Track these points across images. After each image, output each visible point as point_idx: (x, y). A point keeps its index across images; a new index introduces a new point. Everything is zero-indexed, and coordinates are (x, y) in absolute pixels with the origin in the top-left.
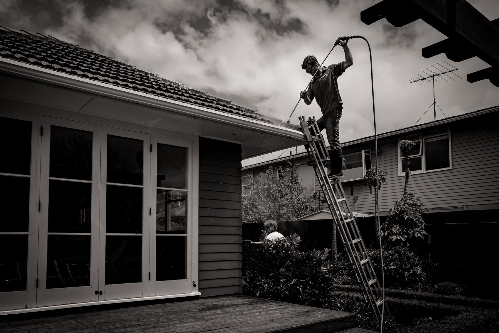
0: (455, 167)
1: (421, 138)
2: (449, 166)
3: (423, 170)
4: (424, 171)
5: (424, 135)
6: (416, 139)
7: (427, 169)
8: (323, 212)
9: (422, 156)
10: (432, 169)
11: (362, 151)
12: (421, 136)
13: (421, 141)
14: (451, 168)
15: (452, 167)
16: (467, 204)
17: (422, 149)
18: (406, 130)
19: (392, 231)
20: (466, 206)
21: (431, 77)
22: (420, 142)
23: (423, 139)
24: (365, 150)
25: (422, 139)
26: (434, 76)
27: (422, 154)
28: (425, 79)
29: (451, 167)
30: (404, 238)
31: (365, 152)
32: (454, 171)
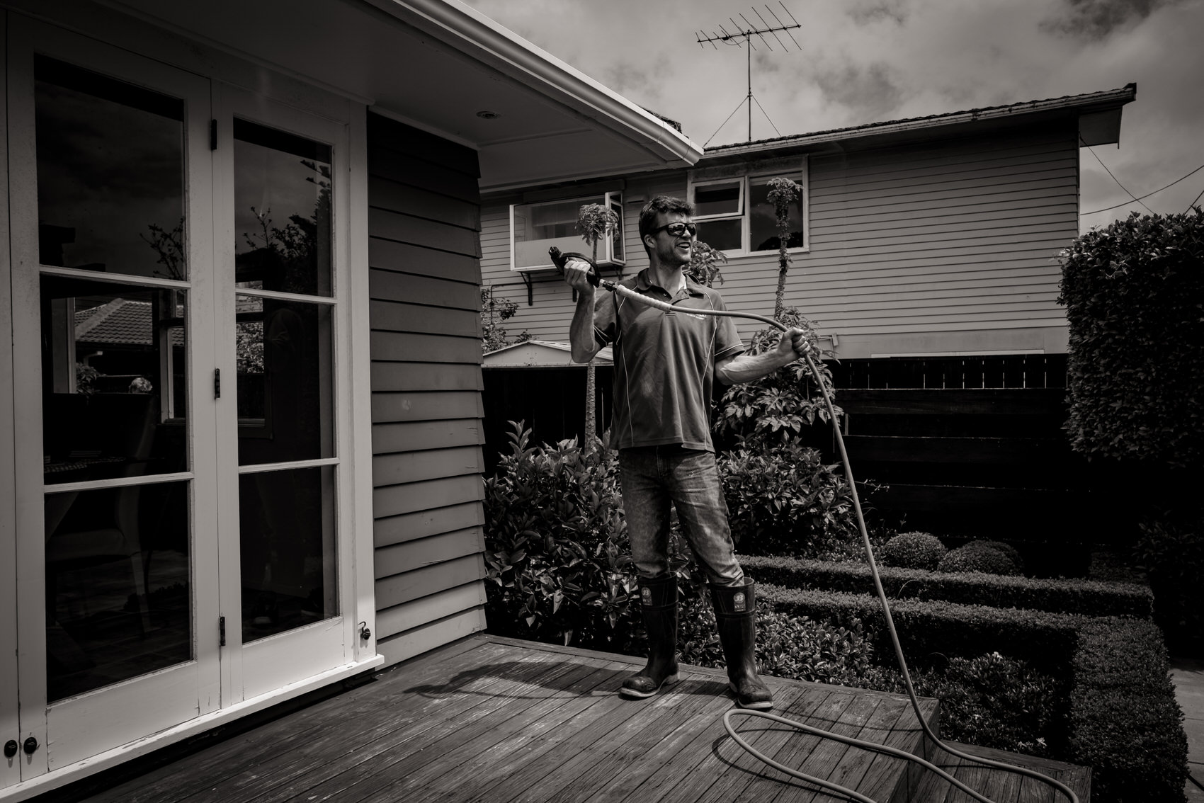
0: (815, 247)
1: (743, 174)
2: (801, 245)
3: (745, 250)
4: (747, 253)
5: (748, 169)
6: (730, 176)
7: (752, 250)
8: (533, 344)
9: (743, 217)
10: (765, 250)
11: (604, 194)
12: (742, 169)
13: (741, 180)
14: (808, 250)
15: (810, 248)
16: (839, 332)
17: (743, 200)
18: (714, 151)
19: (764, 406)
20: (837, 335)
21: (744, 35)
22: (739, 183)
23: (746, 177)
24: (612, 193)
25: (744, 176)
26: (751, 33)
27: (744, 214)
28: (730, 37)
29: (806, 248)
30: (796, 422)
31: (612, 198)
32: (812, 255)
